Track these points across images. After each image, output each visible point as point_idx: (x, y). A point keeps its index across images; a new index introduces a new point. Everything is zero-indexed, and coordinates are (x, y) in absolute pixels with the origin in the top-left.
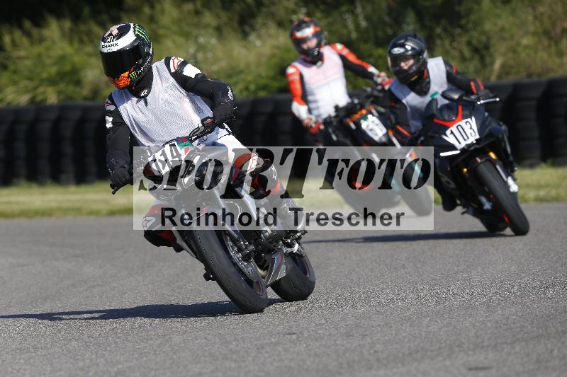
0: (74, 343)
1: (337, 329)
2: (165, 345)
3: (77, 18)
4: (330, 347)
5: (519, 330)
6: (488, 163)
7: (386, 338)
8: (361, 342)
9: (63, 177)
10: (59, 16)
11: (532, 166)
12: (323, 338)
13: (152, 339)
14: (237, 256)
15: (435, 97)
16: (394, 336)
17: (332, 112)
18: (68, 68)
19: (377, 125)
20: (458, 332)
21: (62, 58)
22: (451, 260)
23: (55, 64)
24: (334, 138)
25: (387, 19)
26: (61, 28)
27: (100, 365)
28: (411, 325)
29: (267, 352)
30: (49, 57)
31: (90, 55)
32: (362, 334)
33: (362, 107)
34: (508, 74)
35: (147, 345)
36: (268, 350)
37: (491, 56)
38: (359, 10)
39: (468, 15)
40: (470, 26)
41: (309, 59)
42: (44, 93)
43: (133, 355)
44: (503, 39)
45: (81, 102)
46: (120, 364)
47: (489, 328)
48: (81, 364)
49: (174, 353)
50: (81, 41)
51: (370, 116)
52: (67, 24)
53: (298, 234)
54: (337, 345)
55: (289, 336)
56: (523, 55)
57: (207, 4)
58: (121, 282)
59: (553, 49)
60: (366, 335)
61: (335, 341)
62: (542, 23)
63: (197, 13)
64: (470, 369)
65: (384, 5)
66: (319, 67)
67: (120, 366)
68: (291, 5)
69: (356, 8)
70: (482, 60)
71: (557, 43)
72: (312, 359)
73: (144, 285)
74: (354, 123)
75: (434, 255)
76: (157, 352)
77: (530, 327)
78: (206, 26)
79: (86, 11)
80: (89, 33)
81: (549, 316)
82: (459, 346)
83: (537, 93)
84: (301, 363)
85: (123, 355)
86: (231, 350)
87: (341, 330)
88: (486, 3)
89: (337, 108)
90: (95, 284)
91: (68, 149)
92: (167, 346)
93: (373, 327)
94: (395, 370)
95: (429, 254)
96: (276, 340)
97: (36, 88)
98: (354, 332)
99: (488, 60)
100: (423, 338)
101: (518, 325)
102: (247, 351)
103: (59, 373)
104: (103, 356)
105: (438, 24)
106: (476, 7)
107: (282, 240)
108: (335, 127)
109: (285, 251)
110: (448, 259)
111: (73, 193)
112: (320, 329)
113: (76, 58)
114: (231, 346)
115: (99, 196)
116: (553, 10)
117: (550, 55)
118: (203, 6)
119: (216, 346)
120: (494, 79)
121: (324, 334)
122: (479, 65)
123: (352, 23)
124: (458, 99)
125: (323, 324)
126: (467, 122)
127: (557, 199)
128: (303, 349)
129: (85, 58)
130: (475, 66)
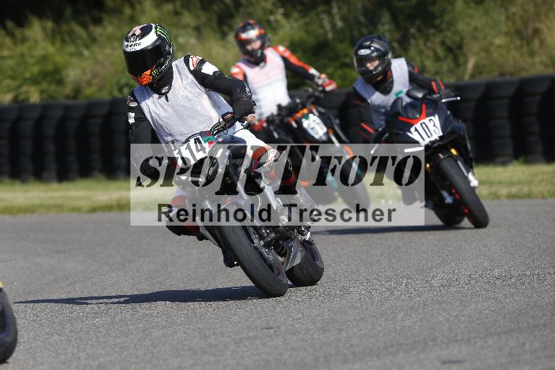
0: (56, 337)
1: (314, 323)
2: (146, 339)
3: (58, 18)
4: (306, 341)
5: (491, 324)
6: (450, 159)
7: (362, 332)
8: (337, 336)
9: (45, 175)
10: (41, 16)
11: (504, 164)
12: (300, 332)
13: (132, 334)
15: (400, 96)
16: (369, 330)
17: (274, 111)
18: (50, 67)
19: (318, 124)
20: (432, 327)
21: (45, 58)
22: (425, 256)
23: (37, 63)
24: (276, 135)
25: (362, 19)
26: (44, 29)
27: (82, 358)
28: (386, 320)
29: (245, 346)
30: (32, 57)
31: (71, 55)
32: (339, 329)
33: (304, 107)
34: (480, 73)
35: (127, 339)
36: (246, 344)
37: (465, 55)
38: (335, 10)
39: (441, 16)
40: (444, 26)
41: (252, 60)
42: (27, 92)
43: (114, 348)
44: (476, 38)
45: (62, 101)
46: (101, 357)
47: (462, 323)
48: (63, 358)
49: (155, 347)
50: (63, 41)
51: (311, 115)
52: (50, 25)
54: (314, 339)
55: (267, 331)
56: (496, 55)
57: (187, 4)
58: (102, 277)
59: (525, 49)
60: (342, 329)
61: (312, 335)
62: (514, 23)
63: (177, 13)
64: (444, 363)
65: (359, 5)
66: (262, 68)
67: (101, 360)
68: (269, 6)
69: (331, 8)
70: (456, 59)
71: (528, 43)
72: (289, 353)
73: (125, 280)
74: (296, 122)
75: (408, 251)
76: (138, 347)
77: (502, 322)
78: (186, 26)
79: (68, 11)
80: (71, 33)
81: (521, 311)
82: (433, 340)
83: (510, 92)
84: (279, 357)
85: (104, 349)
86: (210, 344)
87: (318, 325)
88: (459, 4)
89: (279, 107)
90: (77, 279)
91: (51, 147)
92: (147, 341)
93: (349, 321)
94: (370, 364)
96: (254, 334)
97: (19, 87)
98: (330, 326)
99: (461, 60)
100: (398, 332)
101: (491, 319)
102: (225, 346)
103: (41, 367)
104: (85, 350)
105: (412, 24)
106: (449, 8)
107: (297, 229)
108: (277, 125)
110: (422, 255)
111: (55, 190)
112: (297, 324)
113: (59, 59)
114: (210, 340)
115: (80, 193)
116: (525, 10)
117: (522, 55)
118: (183, 6)
119: (196, 340)
120: (467, 77)
121: (301, 328)
122: (452, 65)
123: (329, 23)
124: (422, 98)
125: (300, 319)
126: (430, 120)
127: (529, 196)
128: (281, 343)
129: (67, 57)
130: (449, 65)
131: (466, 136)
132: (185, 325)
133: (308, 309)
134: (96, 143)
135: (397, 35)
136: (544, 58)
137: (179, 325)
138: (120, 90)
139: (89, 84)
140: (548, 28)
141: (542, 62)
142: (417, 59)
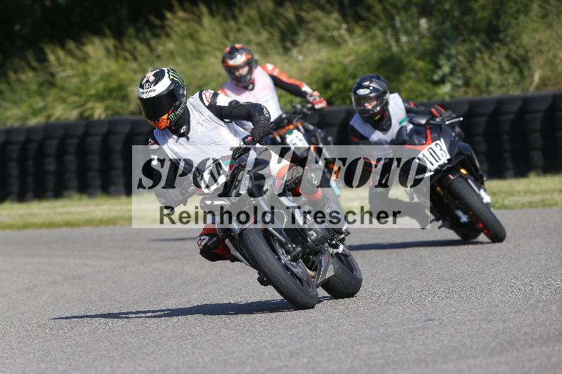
3: (119, 35)
9: (112, 188)
14: (286, 259)
15: (404, 124)
18: (114, 84)
19: (300, 140)
21: (106, 77)
23: (101, 80)
30: (95, 74)
31: (135, 72)
33: (290, 122)
34: (545, 85)
37: (529, 68)
39: (505, 30)
40: (508, 39)
42: (93, 108)
44: (541, 52)
52: (110, 43)
53: (342, 236)
70: (521, 72)
74: (281, 137)
80: (133, 51)
91: (118, 162)
97: (84, 105)
99: (526, 73)
105: (477, 38)
106: (514, 22)
107: (328, 242)
109: (331, 252)
113: (123, 76)
120: (532, 90)
123: (392, 38)
126: (436, 144)
129: (131, 74)
130: (514, 78)
142: (483, 71)
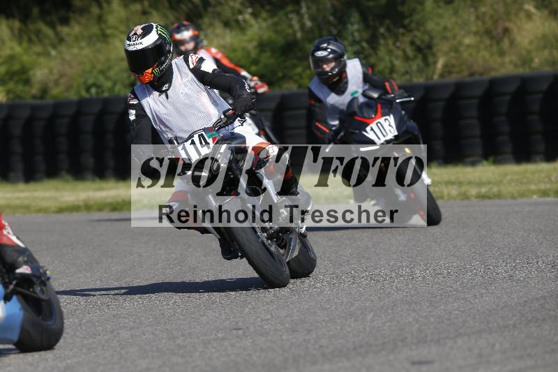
1: (282, 324)
2: (113, 340)
3: (25, 18)
4: (275, 342)
5: (461, 325)
7: (331, 333)
8: (306, 337)
9: (12, 175)
10: (9, 16)
11: (473, 164)
12: (269, 333)
13: (99, 335)
15: (356, 95)
16: (339, 330)
18: (17, 67)
20: (402, 327)
21: (11, 58)
23: (4, 63)
25: (331, 18)
26: (12, 29)
27: (49, 360)
28: (355, 320)
29: (214, 347)
31: (39, 54)
32: (308, 330)
34: (450, 73)
35: (95, 340)
36: (215, 345)
37: (434, 55)
38: (304, 10)
39: (411, 15)
40: (413, 25)
43: (81, 350)
44: (445, 38)
45: (29, 101)
46: (69, 359)
47: (432, 323)
49: (122, 349)
50: (30, 41)
52: (17, 24)
54: (283, 340)
55: (235, 332)
56: (465, 55)
57: (155, 3)
59: (495, 49)
60: (311, 330)
61: (281, 336)
62: (484, 23)
63: (144, 13)
64: (414, 363)
65: (329, 5)
67: (69, 361)
68: (237, 6)
69: (301, 8)
70: (425, 59)
71: (498, 43)
72: (258, 354)
76: (105, 348)
77: (472, 323)
79: (36, 11)
80: (38, 33)
81: (490, 311)
82: (402, 341)
83: (479, 92)
84: (247, 358)
85: (71, 350)
86: (178, 345)
87: (287, 326)
88: (429, 3)
91: (17, 148)
92: (115, 342)
93: (318, 322)
94: (340, 364)
95: (373, 250)
96: (223, 335)
98: (299, 327)
99: (431, 60)
100: (367, 332)
101: (461, 320)
102: (194, 346)
103: (8, 368)
105: (382, 24)
106: (419, 7)
111: (23, 191)
112: (266, 325)
113: (25, 58)
114: (178, 342)
115: (48, 194)
116: (494, 10)
117: (492, 54)
118: (151, 6)
119: (164, 341)
120: (436, 77)
121: (269, 329)
122: (422, 64)
123: (297, 23)
124: (378, 98)
125: (268, 320)
126: (386, 119)
127: (499, 196)
128: (249, 344)
129: (34, 57)
130: (418, 65)
131: (420, 136)
132: (153, 325)
133: (277, 309)
134: (63, 144)
135: (366, 35)
136: (514, 58)
137: (148, 326)
138: (88, 90)
139: (56, 83)
140: (519, 28)
141: (511, 62)
142: (387, 58)
